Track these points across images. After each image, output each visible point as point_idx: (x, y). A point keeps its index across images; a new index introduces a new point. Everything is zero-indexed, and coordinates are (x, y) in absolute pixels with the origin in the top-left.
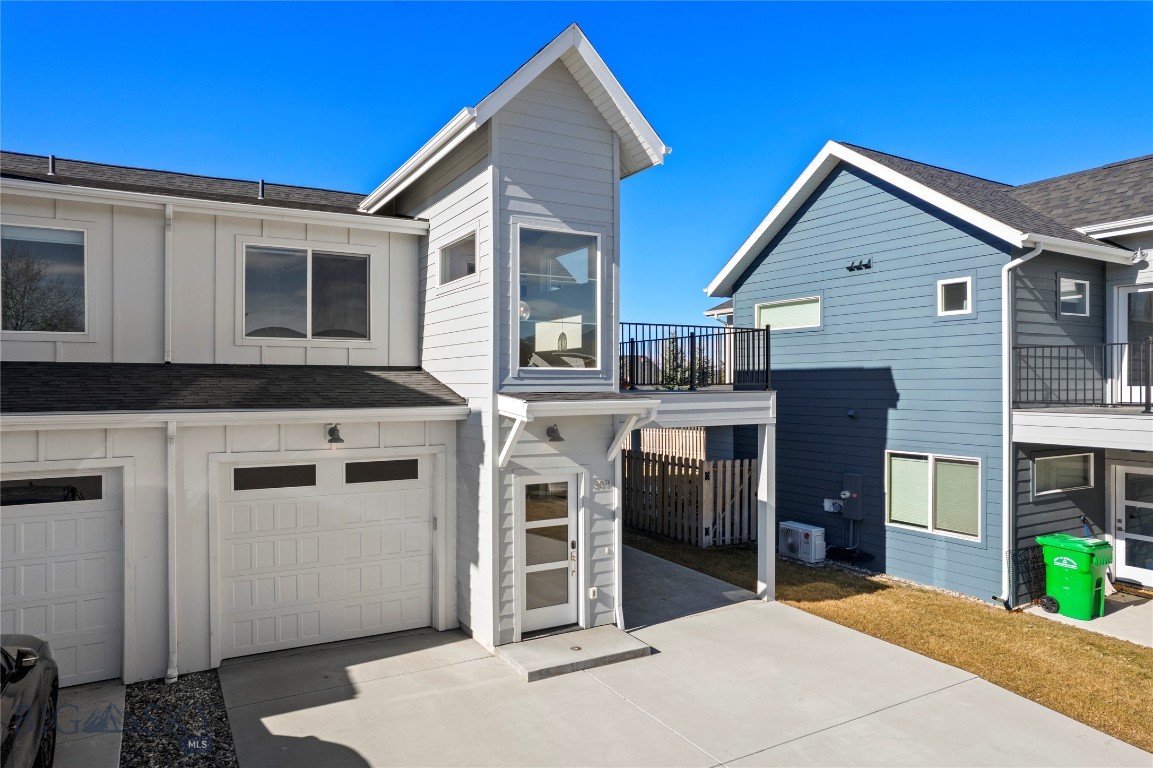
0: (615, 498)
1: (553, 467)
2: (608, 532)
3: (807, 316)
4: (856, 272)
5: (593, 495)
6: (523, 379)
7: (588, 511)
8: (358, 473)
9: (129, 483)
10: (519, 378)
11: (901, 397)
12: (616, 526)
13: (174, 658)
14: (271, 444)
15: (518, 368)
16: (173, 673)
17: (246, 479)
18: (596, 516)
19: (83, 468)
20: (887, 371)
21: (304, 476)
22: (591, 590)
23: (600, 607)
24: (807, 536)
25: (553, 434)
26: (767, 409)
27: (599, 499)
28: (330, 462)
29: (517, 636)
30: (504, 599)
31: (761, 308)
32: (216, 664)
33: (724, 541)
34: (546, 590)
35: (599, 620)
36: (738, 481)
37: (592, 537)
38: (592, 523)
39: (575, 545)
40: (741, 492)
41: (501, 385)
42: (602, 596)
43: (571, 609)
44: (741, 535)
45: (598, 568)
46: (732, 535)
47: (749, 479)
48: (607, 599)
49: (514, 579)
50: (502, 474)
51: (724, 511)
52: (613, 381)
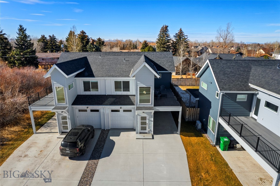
0: (152, 119)
1: (144, 115)
2: (152, 123)
3: (205, 87)
5: (149, 119)
8: (124, 111)
9: (101, 111)
10: (139, 105)
11: (212, 108)
12: (153, 123)
14: (114, 108)
16: (106, 129)
17: (112, 111)
19: (97, 109)
20: (211, 102)
21: (118, 111)
23: (150, 132)
24: (198, 124)
25: (143, 112)
26: (181, 109)
27: (150, 119)
28: (121, 110)
29: (139, 133)
32: (110, 129)
34: (144, 128)
36: (194, 111)
37: (149, 123)
38: (149, 122)
39: (147, 124)
40: (195, 113)
41: (137, 106)
42: (150, 130)
43: (147, 131)
44: (194, 120)
45: (150, 127)
46: (192, 120)
47: (197, 111)
48: (151, 131)
49: (138, 127)
50: (137, 116)
51: (191, 116)
52: (153, 105)
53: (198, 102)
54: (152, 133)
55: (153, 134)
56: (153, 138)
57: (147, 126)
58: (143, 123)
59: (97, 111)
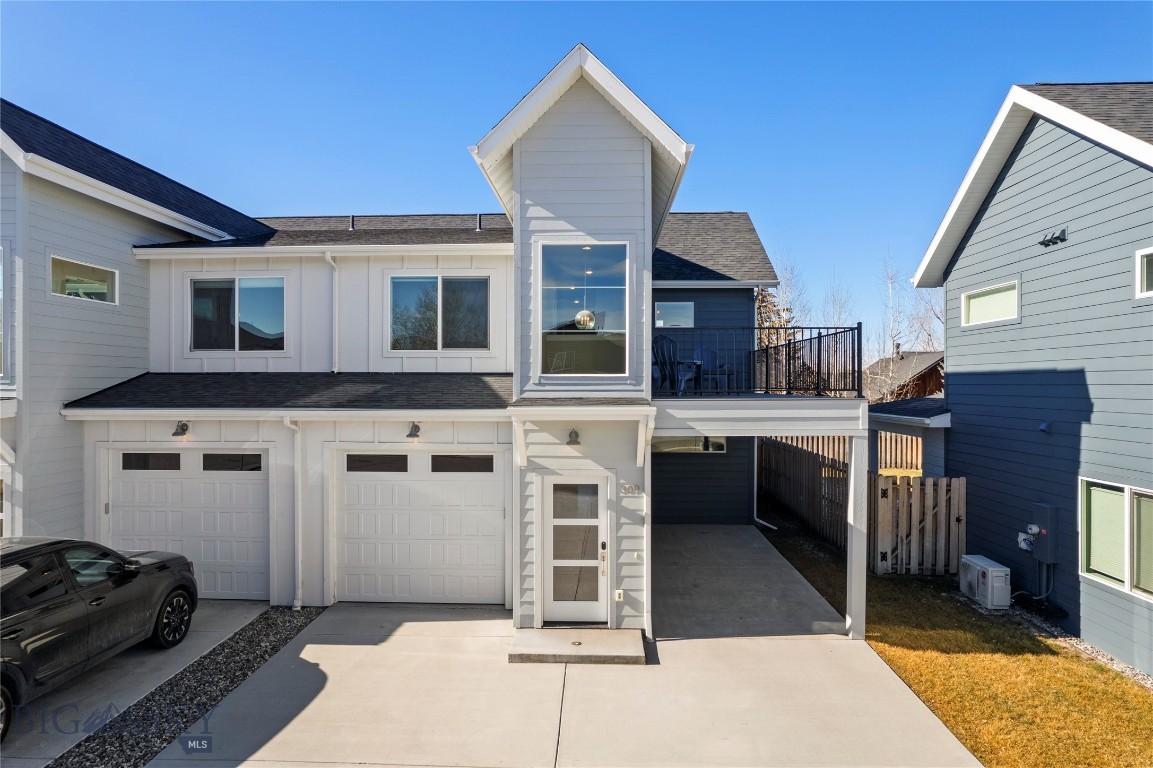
0: (644, 503)
1: (579, 469)
2: (639, 538)
5: (619, 499)
6: (544, 385)
7: (614, 514)
8: (441, 464)
9: (272, 461)
10: (540, 384)
11: (1095, 409)
12: (646, 531)
13: (300, 593)
14: (367, 436)
15: (539, 373)
16: (298, 605)
17: (357, 463)
18: (623, 520)
19: (248, 448)
21: (398, 463)
22: (618, 592)
23: (627, 610)
24: (984, 575)
25: (573, 438)
26: (857, 419)
27: (626, 503)
28: (419, 453)
29: (538, 622)
30: (525, 586)
32: (330, 601)
33: (908, 570)
34: (575, 584)
35: (626, 623)
36: (929, 502)
37: (619, 540)
38: (619, 526)
39: (604, 546)
40: (935, 516)
41: (522, 392)
42: (630, 600)
43: (600, 609)
44: (934, 565)
45: (625, 571)
46: (921, 564)
47: (949, 501)
48: (635, 604)
49: (535, 570)
50: (523, 472)
51: (908, 535)
52: (643, 387)
53: (947, 442)
54: (646, 622)
55: (649, 634)
56: (651, 657)
57: (604, 565)
58: (575, 542)
59: (251, 463)
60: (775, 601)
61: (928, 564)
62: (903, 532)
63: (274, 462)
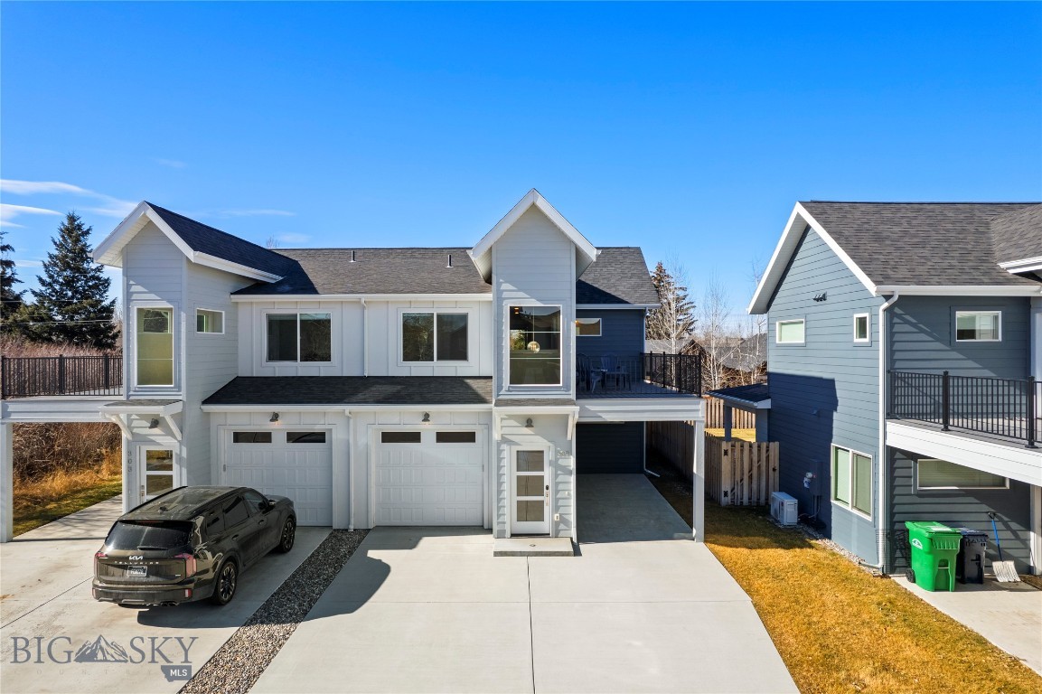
0: (571, 462)
1: (532, 441)
2: (569, 483)
3: (792, 334)
4: (820, 303)
5: (557, 460)
6: (512, 391)
7: (554, 469)
8: (443, 437)
9: (334, 436)
10: (509, 391)
11: (839, 404)
12: (573, 479)
13: (352, 521)
14: (396, 420)
15: (508, 384)
16: (352, 528)
17: (388, 437)
18: (559, 472)
19: (317, 429)
20: (832, 382)
21: (414, 437)
22: (556, 515)
23: (562, 526)
24: (782, 504)
25: (529, 422)
26: (698, 410)
27: (561, 462)
28: (428, 431)
29: (508, 534)
30: (500, 512)
31: (783, 324)
32: (371, 526)
33: (742, 502)
34: (530, 511)
35: (561, 534)
36: (755, 458)
37: (557, 484)
38: (556, 476)
39: (547, 488)
40: (759, 467)
41: (498, 395)
42: (563, 520)
43: (545, 526)
44: (759, 499)
45: (561, 502)
46: (750, 499)
47: (768, 457)
48: (566, 522)
49: (506, 502)
50: (499, 444)
51: (742, 480)
52: (571, 392)
53: (769, 418)
54: (573, 533)
55: (575, 540)
56: (577, 552)
57: (547, 499)
58: (529, 486)
59: (318, 438)
60: (652, 522)
61: (754, 499)
62: (738, 478)
63: (337, 436)
